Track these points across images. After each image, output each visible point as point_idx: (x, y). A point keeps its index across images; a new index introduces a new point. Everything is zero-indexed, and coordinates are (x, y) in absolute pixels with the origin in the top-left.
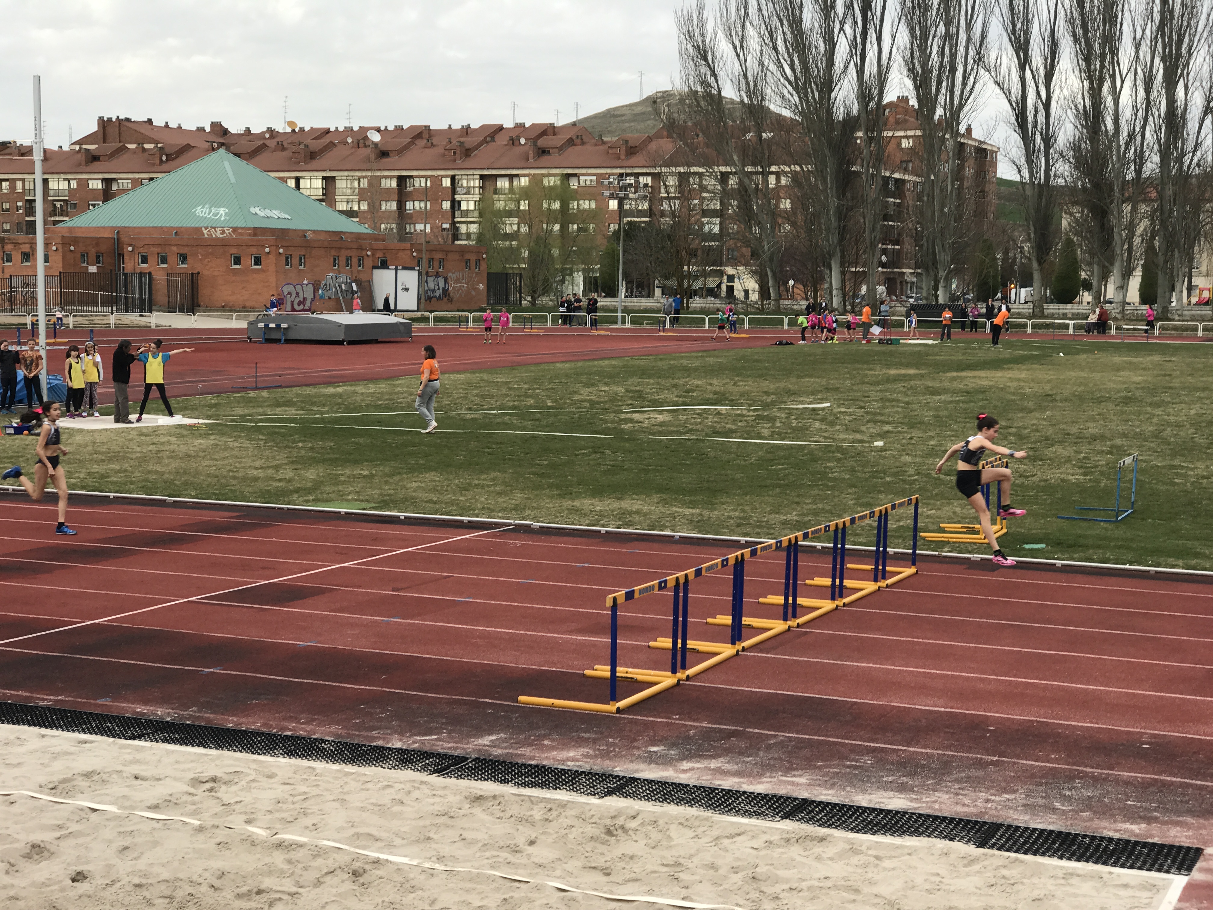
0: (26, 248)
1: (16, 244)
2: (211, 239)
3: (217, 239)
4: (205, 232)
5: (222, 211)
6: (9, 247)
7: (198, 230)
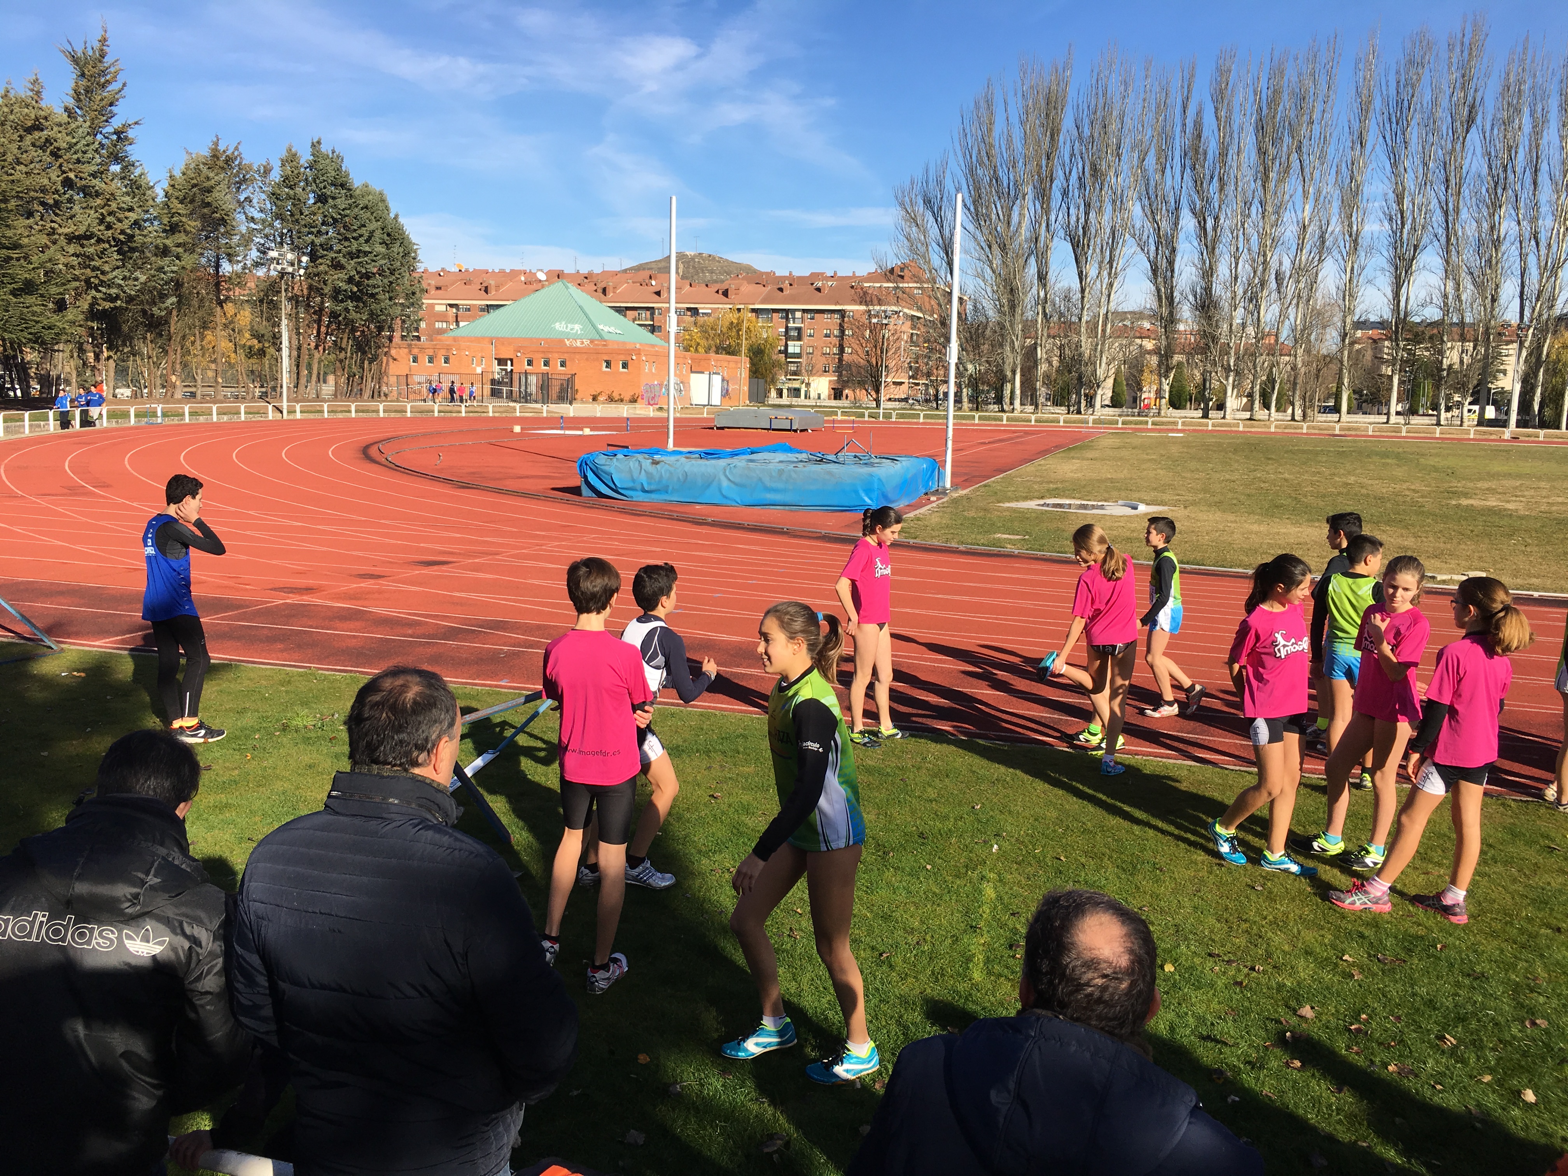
0: (430, 352)
1: (422, 349)
2: (571, 347)
3: (577, 348)
4: (567, 343)
5: (577, 327)
6: (415, 351)
7: (561, 341)
